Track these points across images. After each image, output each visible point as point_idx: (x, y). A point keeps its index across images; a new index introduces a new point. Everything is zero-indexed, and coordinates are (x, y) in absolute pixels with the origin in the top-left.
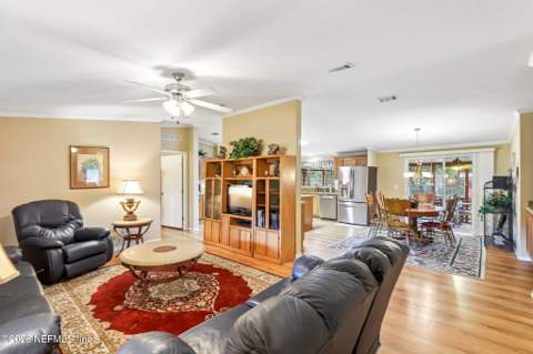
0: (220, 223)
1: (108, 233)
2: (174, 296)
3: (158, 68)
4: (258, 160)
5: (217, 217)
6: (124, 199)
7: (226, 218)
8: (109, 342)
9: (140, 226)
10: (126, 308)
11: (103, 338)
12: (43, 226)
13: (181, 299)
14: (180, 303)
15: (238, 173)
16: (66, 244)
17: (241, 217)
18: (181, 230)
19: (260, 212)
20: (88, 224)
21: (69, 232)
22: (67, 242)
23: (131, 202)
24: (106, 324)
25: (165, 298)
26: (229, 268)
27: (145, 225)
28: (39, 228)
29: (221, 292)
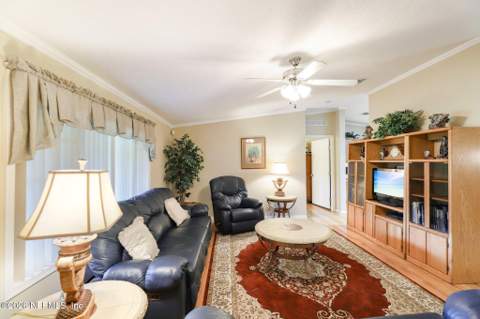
0: (364, 210)
1: (261, 205)
2: (297, 274)
3: (274, 59)
4: (411, 137)
5: (360, 203)
6: (275, 178)
7: (371, 205)
8: (235, 295)
9: (285, 202)
10: (257, 270)
11: (233, 289)
12: (224, 193)
13: (302, 280)
14: (299, 284)
15: (387, 154)
16: (233, 208)
17: (389, 208)
18: (329, 210)
19: (415, 205)
20: (251, 195)
21: (238, 200)
22: (235, 207)
23: (280, 181)
24: (240, 279)
25: (289, 274)
26: (366, 264)
27: (290, 201)
28: (222, 195)
29: (346, 290)
